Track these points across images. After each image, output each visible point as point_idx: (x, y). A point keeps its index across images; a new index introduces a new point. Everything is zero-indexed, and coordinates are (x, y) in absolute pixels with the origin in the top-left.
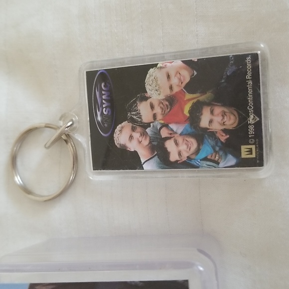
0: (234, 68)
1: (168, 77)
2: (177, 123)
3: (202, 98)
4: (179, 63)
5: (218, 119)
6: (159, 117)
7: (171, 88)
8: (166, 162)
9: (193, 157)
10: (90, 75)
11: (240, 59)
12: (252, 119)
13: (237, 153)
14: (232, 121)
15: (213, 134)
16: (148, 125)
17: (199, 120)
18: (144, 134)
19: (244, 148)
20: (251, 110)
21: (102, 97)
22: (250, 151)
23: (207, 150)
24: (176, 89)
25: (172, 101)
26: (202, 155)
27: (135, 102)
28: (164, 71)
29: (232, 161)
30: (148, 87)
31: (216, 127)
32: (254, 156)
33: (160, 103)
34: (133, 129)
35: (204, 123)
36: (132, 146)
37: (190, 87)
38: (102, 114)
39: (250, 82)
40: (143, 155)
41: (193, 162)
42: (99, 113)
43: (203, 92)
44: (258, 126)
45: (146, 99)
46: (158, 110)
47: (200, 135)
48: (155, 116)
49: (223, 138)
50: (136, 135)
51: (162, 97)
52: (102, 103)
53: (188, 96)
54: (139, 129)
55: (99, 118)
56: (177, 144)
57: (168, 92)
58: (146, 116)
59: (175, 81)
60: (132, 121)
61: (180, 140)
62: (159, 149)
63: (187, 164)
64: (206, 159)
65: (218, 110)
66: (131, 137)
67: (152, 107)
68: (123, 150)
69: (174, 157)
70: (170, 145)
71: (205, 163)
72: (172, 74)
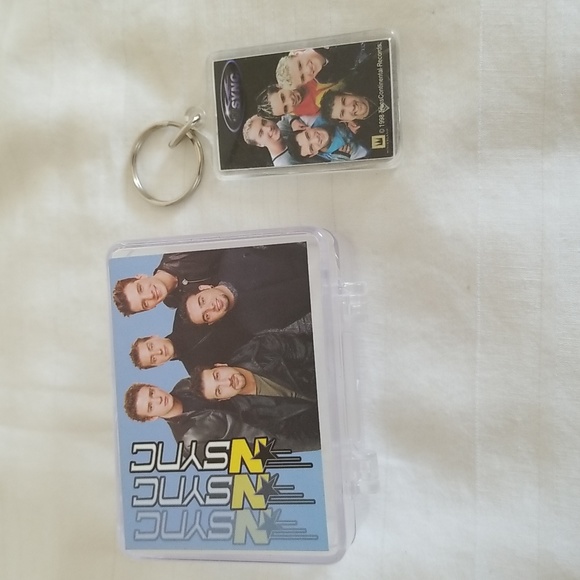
0: (365, 56)
1: (300, 65)
2: (309, 114)
3: (335, 88)
4: (311, 51)
5: (349, 109)
6: (290, 109)
7: (303, 77)
8: (297, 157)
9: (324, 150)
10: (218, 66)
11: (371, 46)
12: (382, 108)
13: (368, 145)
14: (363, 111)
15: (344, 126)
16: (279, 118)
17: (331, 110)
18: (274, 128)
19: (375, 139)
20: (382, 99)
21: (232, 89)
22: (381, 141)
23: (338, 143)
24: (308, 79)
25: (303, 91)
26: (333, 148)
27: (265, 93)
28: (295, 59)
29: (362, 152)
30: (278, 78)
31: (348, 118)
32: (383, 146)
33: (292, 94)
34: (264, 123)
35: (336, 114)
36: (262, 142)
37: (322, 76)
38: (231, 107)
39: (381, 70)
40: (274, 150)
41: (324, 156)
42: (227, 108)
43: (335, 81)
44: (388, 114)
45: (277, 90)
46: (289, 102)
47: (332, 126)
48: (286, 107)
49: (355, 129)
50: (267, 129)
51: (293, 87)
52: (231, 96)
53: (320, 86)
54: (269, 123)
55: (228, 113)
56: (308, 137)
57: (300, 82)
58: (277, 109)
59: (306, 70)
60: (263, 114)
61: (311, 133)
62: (290, 144)
63: (319, 159)
64: (337, 152)
65: (350, 100)
66: (261, 131)
67: (283, 98)
68: (253, 146)
69: (305, 152)
70: (301, 139)
71: (336, 157)
72: (304, 63)
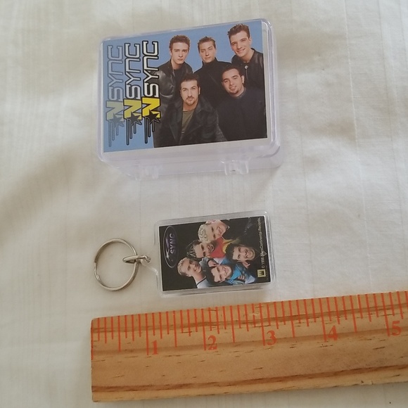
0: (251, 225)
1: (213, 229)
2: (218, 257)
3: (233, 242)
4: (219, 221)
5: (243, 254)
6: (207, 254)
7: (214, 236)
8: (212, 282)
9: (229, 278)
10: (162, 229)
11: (254, 219)
12: (262, 254)
13: (255, 275)
14: (252, 255)
15: (241, 264)
16: (200, 259)
17: (232, 255)
18: (197, 265)
19: (259, 271)
20: (262, 249)
21: (170, 242)
22: (263, 273)
23: (237, 274)
24: (217, 237)
25: (215, 244)
26: (234, 277)
27: (192, 245)
28: (210, 225)
29: (252, 279)
30: (200, 236)
31: (242, 259)
32: (265, 276)
33: (208, 245)
34: (191, 263)
35: (235, 257)
36: (190, 274)
37: (226, 236)
38: (170, 253)
39: (261, 233)
40: (197, 279)
41: (229, 282)
42: (167, 253)
43: (234, 239)
44: (266, 258)
45: (199, 243)
46: (206, 250)
47: (233, 264)
48: (204, 253)
49: (247, 266)
50: (193, 266)
51: (209, 242)
52: (170, 247)
53: (225, 241)
54: (194, 262)
55: (168, 256)
56: (219, 270)
57: (213, 239)
58: (199, 253)
59: (216, 232)
60: (190, 257)
61: (221, 268)
62: (207, 274)
63: (225, 283)
64: (237, 279)
65: (243, 249)
66: (189, 267)
67: (203, 248)
68: (184, 276)
69: (217, 279)
70: (214, 272)
71: (236, 282)
72: (215, 228)
